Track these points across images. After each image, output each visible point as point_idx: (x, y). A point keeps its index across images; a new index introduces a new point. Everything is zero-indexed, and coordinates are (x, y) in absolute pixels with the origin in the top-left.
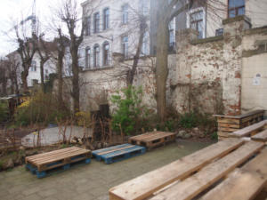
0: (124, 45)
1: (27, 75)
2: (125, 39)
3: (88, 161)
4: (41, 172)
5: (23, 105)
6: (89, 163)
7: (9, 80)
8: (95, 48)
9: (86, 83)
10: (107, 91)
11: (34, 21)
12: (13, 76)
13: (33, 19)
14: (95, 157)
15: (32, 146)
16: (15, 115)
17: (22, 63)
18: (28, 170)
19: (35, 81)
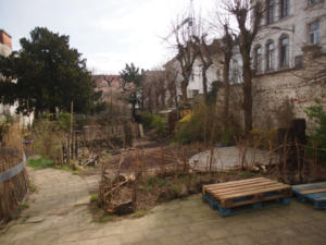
0: (312, 35)
1: (187, 84)
2: (313, 27)
3: (286, 201)
4: (225, 209)
5: (184, 119)
6: (288, 204)
7: (168, 92)
8: (267, 45)
9: (261, 91)
10: (292, 100)
11: (191, 24)
12: (172, 87)
13: (189, 21)
14: (295, 196)
15: (204, 170)
16: (176, 131)
17: (181, 71)
18: (206, 202)
19: (196, 92)
